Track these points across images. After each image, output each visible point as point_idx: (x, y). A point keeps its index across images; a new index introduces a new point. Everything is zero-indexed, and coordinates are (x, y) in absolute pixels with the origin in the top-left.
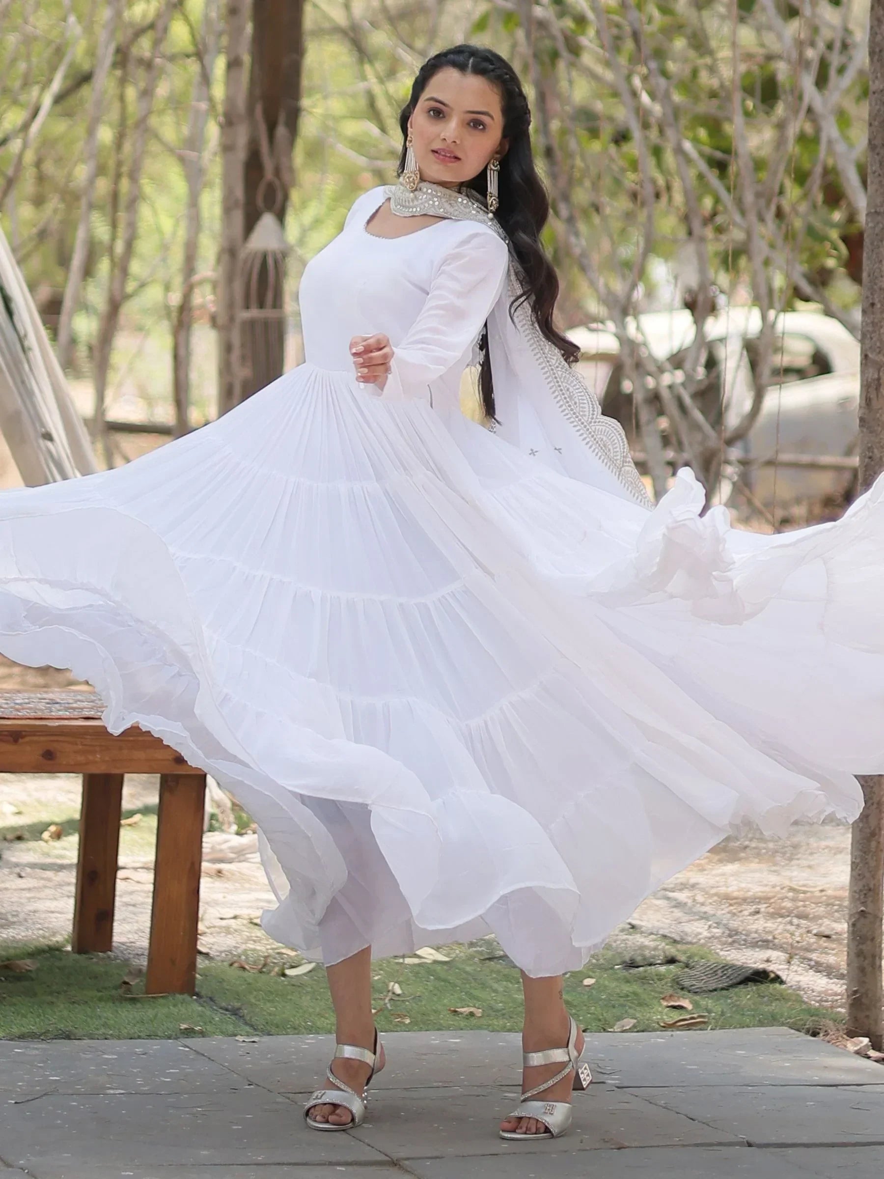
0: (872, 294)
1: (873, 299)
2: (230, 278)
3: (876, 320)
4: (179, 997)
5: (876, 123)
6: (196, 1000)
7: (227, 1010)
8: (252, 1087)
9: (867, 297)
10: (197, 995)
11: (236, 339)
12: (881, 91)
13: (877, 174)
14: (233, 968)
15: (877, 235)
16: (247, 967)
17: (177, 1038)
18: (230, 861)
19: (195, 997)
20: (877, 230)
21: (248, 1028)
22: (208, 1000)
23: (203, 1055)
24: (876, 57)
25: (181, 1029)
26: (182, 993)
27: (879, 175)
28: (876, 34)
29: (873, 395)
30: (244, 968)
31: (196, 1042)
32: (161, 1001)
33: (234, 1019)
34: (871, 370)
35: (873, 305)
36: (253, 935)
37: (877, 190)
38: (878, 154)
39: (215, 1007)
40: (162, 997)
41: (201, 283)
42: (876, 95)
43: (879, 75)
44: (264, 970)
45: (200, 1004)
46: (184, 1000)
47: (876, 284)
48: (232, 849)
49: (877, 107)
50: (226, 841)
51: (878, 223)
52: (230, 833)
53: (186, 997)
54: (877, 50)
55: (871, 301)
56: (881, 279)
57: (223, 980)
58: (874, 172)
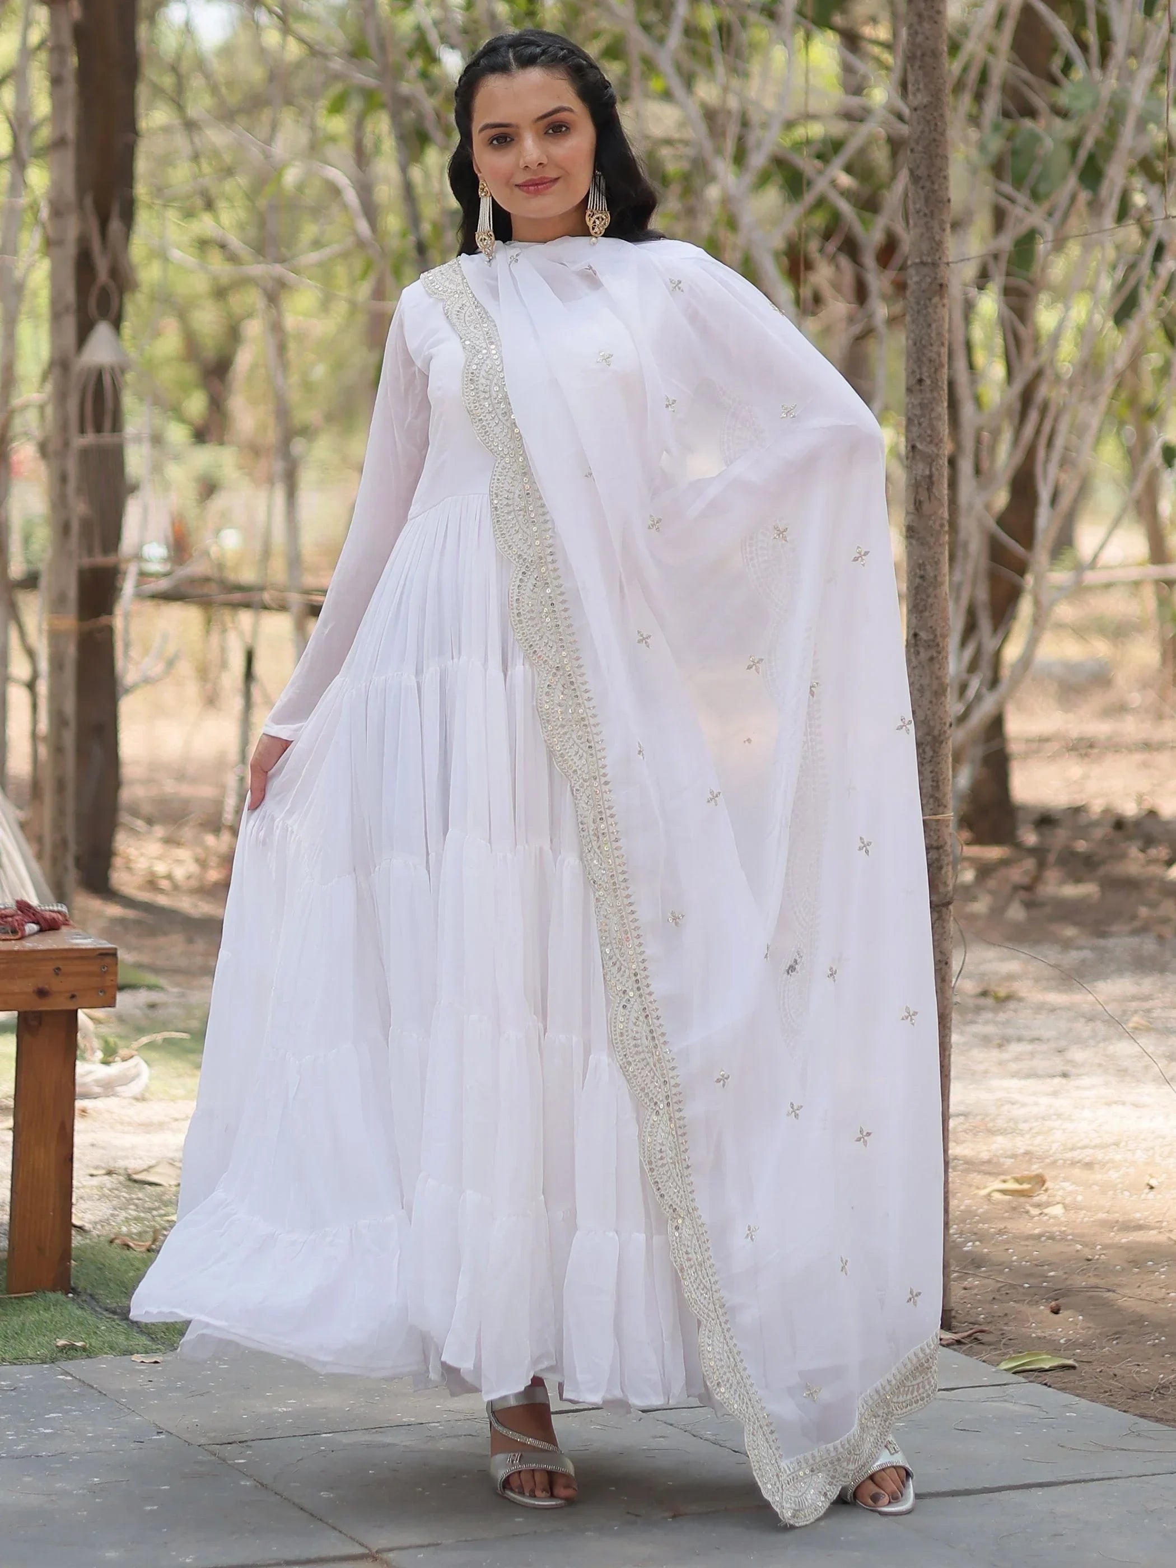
0: (920, 367)
1: (921, 374)
2: (61, 396)
3: (926, 401)
4: (51, 1295)
5: (920, 148)
6: (73, 1299)
7: (114, 1313)
8: (162, 1436)
9: (913, 372)
10: (74, 1290)
11: (72, 467)
12: (925, 107)
13: (921, 214)
14: (114, 1245)
15: (923, 291)
16: (131, 1244)
17: (53, 1361)
18: (95, 1096)
19: (70, 1295)
20: (924, 286)
21: (144, 1340)
22: (88, 1298)
23: (92, 1387)
24: (918, 64)
25: (57, 1347)
26: (54, 1290)
27: (925, 215)
28: (916, 33)
29: (923, 496)
30: (128, 1247)
31: (80, 1366)
32: (29, 1302)
33: (126, 1326)
34: (921, 466)
35: (920, 381)
36: (134, 1196)
37: (922, 235)
38: (923, 188)
39: (98, 1309)
40: (27, 1297)
41: (25, 407)
42: (918, 112)
43: (921, 86)
44: (154, 1247)
45: (78, 1304)
46: (57, 1301)
47: (924, 354)
48: (98, 1082)
49: (920, 128)
50: (90, 1072)
51: (925, 276)
52: (94, 1063)
53: (59, 1295)
54: (919, 53)
55: (918, 377)
56: (930, 348)
57: (104, 1265)
58: (918, 212)
